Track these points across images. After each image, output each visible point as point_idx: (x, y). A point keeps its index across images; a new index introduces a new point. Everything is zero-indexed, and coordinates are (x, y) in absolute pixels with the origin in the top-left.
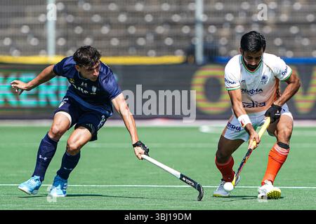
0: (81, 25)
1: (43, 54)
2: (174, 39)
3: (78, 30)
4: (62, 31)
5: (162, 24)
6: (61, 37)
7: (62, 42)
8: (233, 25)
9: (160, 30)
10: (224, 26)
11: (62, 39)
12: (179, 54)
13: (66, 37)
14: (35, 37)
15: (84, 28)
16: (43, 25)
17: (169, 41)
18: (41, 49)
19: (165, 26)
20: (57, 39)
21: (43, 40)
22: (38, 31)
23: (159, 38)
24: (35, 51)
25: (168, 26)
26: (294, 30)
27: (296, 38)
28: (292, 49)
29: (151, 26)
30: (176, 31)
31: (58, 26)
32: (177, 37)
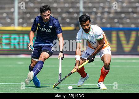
0: (29, 13)
1: (13, 26)
2: (70, 19)
3: (28, 15)
4: (21, 16)
5: (65, 13)
6: (20, 18)
7: (21, 21)
8: (96, 13)
9: (64, 15)
10: (92, 14)
11: (21, 19)
12: (72, 26)
13: (23, 18)
14: (9, 18)
15: (30, 15)
16: (13, 13)
17: (68, 20)
18: (12, 24)
19: (66, 13)
20: (19, 19)
21: (12, 19)
22: (10, 16)
23: (63, 19)
24: (9, 24)
25: (68, 14)
26: (123, 15)
27: (124, 19)
28: (122, 24)
29: (60, 13)
30: (71, 16)
31: (19, 13)
32: (72, 18)
